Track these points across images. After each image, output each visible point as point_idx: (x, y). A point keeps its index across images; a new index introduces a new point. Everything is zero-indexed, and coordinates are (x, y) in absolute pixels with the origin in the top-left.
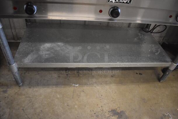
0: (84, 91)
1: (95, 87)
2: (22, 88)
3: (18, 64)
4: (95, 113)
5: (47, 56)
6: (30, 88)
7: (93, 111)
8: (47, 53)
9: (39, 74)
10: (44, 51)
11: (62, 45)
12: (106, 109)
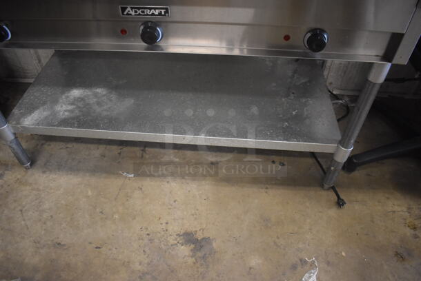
0: (141, 189)
1: (168, 182)
2: (30, 171)
3: (12, 127)
4: (148, 234)
5: (66, 113)
6: (44, 172)
7: (147, 229)
8: (70, 107)
9: (67, 148)
10: (65, 104)
11: (104, 93)
12: (175, 228)
